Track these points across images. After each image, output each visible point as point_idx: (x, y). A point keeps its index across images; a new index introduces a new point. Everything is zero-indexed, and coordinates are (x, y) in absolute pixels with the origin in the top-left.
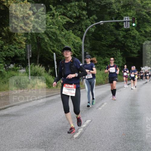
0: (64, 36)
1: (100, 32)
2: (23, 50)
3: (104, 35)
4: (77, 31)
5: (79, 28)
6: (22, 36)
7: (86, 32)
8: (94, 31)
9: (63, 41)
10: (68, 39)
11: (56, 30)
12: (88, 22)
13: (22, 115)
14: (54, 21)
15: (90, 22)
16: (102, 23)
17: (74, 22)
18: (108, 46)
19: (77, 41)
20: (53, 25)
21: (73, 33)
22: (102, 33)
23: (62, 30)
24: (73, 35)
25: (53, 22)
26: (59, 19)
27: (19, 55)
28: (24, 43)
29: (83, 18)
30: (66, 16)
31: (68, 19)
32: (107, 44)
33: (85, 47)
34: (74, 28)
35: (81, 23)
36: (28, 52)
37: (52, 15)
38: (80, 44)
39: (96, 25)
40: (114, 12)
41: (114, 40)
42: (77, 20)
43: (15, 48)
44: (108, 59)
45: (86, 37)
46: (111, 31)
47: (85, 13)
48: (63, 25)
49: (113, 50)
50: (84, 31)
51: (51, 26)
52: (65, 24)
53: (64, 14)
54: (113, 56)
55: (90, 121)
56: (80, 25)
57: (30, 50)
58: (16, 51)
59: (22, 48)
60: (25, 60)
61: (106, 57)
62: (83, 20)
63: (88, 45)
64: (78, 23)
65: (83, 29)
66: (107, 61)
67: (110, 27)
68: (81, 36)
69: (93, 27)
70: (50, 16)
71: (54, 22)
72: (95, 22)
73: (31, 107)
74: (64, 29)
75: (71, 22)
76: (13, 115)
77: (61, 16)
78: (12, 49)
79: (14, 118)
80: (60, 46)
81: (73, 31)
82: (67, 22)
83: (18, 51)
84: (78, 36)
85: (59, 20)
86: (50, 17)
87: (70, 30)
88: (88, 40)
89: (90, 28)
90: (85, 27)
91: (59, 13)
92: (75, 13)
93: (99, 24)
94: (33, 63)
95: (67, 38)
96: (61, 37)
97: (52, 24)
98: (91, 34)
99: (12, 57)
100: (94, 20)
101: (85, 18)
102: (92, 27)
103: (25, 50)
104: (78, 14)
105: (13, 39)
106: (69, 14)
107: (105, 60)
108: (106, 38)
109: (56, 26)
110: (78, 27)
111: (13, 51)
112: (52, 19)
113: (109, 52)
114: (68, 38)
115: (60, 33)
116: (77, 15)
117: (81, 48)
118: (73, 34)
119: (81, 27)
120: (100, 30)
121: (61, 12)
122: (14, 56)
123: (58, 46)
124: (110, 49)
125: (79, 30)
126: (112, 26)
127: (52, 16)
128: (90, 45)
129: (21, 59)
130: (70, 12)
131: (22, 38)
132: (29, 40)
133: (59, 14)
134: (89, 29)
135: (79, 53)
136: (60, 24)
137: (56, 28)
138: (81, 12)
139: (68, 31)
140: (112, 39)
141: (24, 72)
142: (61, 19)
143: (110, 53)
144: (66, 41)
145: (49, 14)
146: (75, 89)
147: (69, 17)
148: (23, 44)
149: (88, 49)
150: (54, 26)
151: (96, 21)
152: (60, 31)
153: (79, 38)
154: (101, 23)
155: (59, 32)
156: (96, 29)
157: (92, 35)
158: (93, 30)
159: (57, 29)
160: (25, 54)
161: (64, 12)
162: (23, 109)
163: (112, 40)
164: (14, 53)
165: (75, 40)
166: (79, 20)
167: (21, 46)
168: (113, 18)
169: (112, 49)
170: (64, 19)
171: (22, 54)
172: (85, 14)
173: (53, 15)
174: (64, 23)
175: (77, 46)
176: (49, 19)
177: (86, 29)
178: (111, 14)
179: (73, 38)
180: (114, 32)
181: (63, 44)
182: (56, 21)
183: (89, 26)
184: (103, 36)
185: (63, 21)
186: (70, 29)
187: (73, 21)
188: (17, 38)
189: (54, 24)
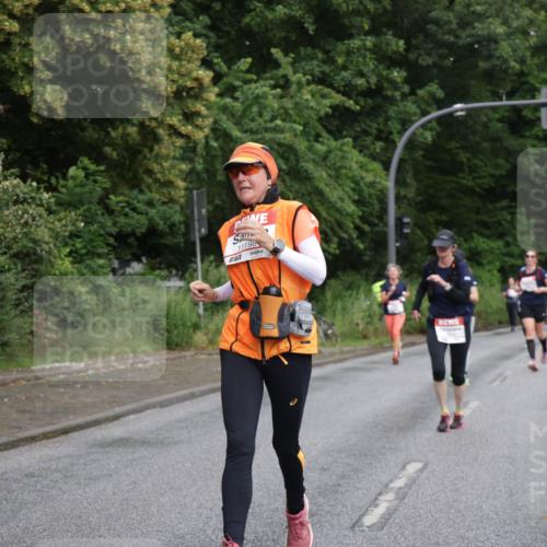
0: (325, 158)
1: (453, 145)
2: (177, 208)
3: (469, 155)
4: (369, 140)
5: (380, 131)
6: (174, 158)
7: (401, 144)
8: (434, 141)
9: (321, 175)
10: (338, 170)
11: (296, 136)
12: (411, 107)
13: (176, 443)
14: (288, 103)
15: (419, 107)
16: (462, 110)
17: (358, 108)
18: (482, 192)
19: (369, 178)
20: (284, 120)
21: (354, 147)
22: (462, 147)
23: (317, 137)
24: (355, 157)
25: (283, 107)
26: (305, 97)
27: (161, 226)
28: (182, 184)
29: (389, 93)
30: (331, 86)
31: (338, 98)
32: (479, 186)
33: (398, 198)
34: (358, 129)
35: (386, 112)
36: (196, 217)
37: (282, 82)
38: (379, 187)
39: (439, 120)
40: (505, 71)
41: (504, 173)
42: (370, 101)
43: (150, 204)
44: (481, 240)
45: (402, 161)
46: (495, 139)
47: (397, 75)
48: (320, 119)
49: (503, 209)
50: (397, 139)
51: (279, 122)
52: (327, 115)
53: (323, 80)
54: (500, 230)
55: (420, 465)
56: (381, 120)
57: (204, 211)
58: (152, 212)
59: (172, 201)
60: (182, 245)
61: (475, 235)
62: (391, 100)
63: (411, 193)
64: (374, 112)
65: (391, 133)
66: (480, 249)
67: (490, 125)
68: (384, 158)
69: (429, 125)
70: (274, 87)
71: (286, 111)
72: (435, 106)
73: (206, 413)
74: (324, 134)
75: (348, 109)
76: (145, 443)
77: (313, 86)
78: (138, 205)
79: (146, 453)
80: (310, 194)
81: (355, 139)
82: (335, 108)
83: (158, 212)
84: (373, 157)
85: (307, 100)
86: (274, 92)
87: (345, 137)
88: (410, 174)
89: (417, 129)
90: (399, 127)
91: (305, 75)
92: (361, 74)
93: (451, 115)
94: (212, 258)
95: (335, 164)
96: (314, 161)
97: (281, 115)
98: (421, 153)
99: (139, 234)
100: (430, 101)
101: (397, 94)
102: (424, 126)
103: (182, 207)
104: (373, 80)
105: (141, 171)
106: (342, 80)
107: (473, 245)
108: (476, 165)
109: (295, 122)
110: (375, 125)
111: (142, 214)
112: (282, 97)
113: (485, 218)
114: (338, 164)
115: (310, 149)
116: (368, 82)
117: (383, 201)
118: (355, 153)
119: (386, 124)
120: (452, 137)
121: (312, 75)
122: (143, 230)
123: (303, 195)
124: (491, 207)
125: (378, 138)
126: (499, 120)
127: (281, 87)
128: (418, 189)
129: (169, 241)
130: (345, 74)
131: (173, 167)
132: (198, 174)
133: (304, 80)
134: (414, 134)
135: (376, 221)
136: (310, 117)
137: (294, 130)
138: (385, 73)
139: (340, 142)
140: (497, 166)
141: (180, 288)
142: (313, 96)
143: (488, 220)
144: (330, 176)
145: (271, 79)
146: (462, 327)
147: (342, 89)
148: (178, 187)
149: (410, 205)
150: (288, 125)
151: (440, 104)
152: (309, 141)
153: (377, 166)
154: (457, 111)
155: (306, 144)
156: (439, 135)
157: (423, 156)
158: (429, 136)
159: (299, 133)
160: (184, 222)
161: (323, 73)
162: (179, 421)
163: (497, 173)
164: (144, 220)
165: (364, 174)
166: (379, 100)
167: (170, 194)
168: (501, 91)
169: (498, 205)
170: (324, 96)
171: (173, 225)
172: (399, 80)
173: (284, 84)
174: (322, 113)
175: (370, 195)
176: (270, 97)
177: (401, 133)
178: (495, 80)
179: (355, 166)
180: (505, 144)
181: (317, 188)
182: (297, 104)
183: (412, 122)
184: (463, 157)
185: (318, 104)
186: (345, 133)
187: (357, 103)
188: (156, 167)
189: (286, 116)
